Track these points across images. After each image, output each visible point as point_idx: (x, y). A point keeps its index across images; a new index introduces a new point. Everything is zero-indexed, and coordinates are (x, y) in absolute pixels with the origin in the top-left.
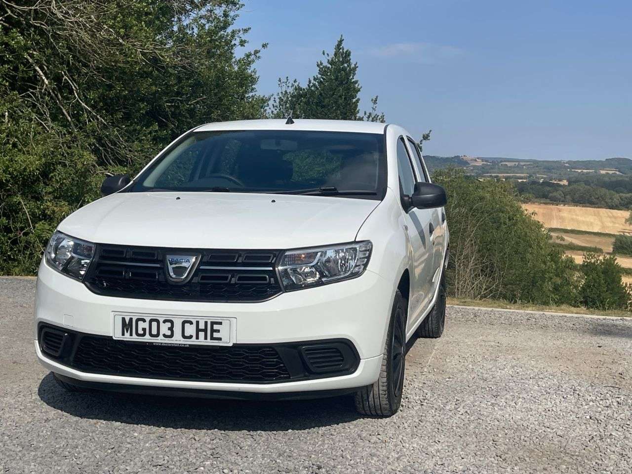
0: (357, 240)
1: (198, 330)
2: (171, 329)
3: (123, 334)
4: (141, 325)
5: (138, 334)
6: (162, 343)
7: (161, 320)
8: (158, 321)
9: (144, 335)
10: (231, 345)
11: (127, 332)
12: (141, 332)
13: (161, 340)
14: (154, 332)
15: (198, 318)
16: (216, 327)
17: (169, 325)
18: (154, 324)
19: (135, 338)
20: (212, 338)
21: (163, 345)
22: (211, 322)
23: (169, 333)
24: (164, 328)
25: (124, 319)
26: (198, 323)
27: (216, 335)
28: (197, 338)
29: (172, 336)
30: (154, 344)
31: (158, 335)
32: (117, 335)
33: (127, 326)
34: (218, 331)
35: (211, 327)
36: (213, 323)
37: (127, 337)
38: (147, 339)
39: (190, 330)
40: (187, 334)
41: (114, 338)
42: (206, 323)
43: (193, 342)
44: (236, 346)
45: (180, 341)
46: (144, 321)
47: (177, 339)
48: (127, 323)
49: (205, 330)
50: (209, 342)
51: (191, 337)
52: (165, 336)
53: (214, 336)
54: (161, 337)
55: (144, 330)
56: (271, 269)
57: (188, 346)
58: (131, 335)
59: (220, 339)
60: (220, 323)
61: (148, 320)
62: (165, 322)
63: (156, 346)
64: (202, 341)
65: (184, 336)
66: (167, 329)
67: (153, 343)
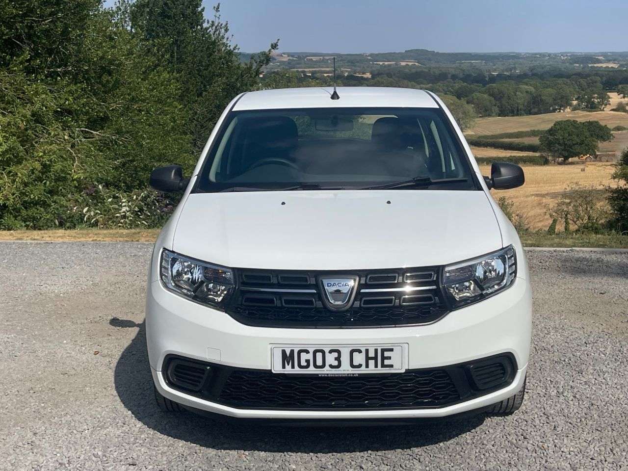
0: (504, 247)
1: (368, 358)
2: (338, 359)
3: (284, 367)
4: (304, 356)
5: (300, 366)
6: (328, 374)
7: (327, 350)
8: (323, 352)
9: (308, 366)
10: (403, 371)
11: (288, 365)
12: (303, 363)
13: (327, 371)
14: (319, 362)
15: (367, 345)
16: (386, 354)
17: (336, 355)
18: (319, 356)
19: (297, 370)
20: (383, 366)
21: (329, 376)
22: (382, 349)
23: (336, 363)
24: (331, 359)
25: (284, 352)
26: (367, 351)
27: (386, 362)
28: (367, 366)
29: (339, 366)
30: (320, 375)
31: (323, 366)
32: (277, 369)
33: (287, 358)
34: (389, 358)
35: (382, 354)
36: (383, 351)
37: (288, 370)
38: (312, 370)
39: (359, 359)
40: (355, 363)
41: (273, 372)
42: (376, 351)
43: (363, 370)
44: (408, 371)
45: (348, 370)
46: (307, 352)
47: (346, 369)
48: (288, 355)
49: (375, 358)
50: (380, 370)
51: (360, 366)
52: (331, 366)
53: (385, 363)
54: (327, 367)
55: (308, 361)
56: (434, 287)
57: (357, 375)
58: (293, 367)
59: (392, 366)
60: (392, 350)
61: (311, 351)
62: (331, 352)
63: (321, 377)
64: (372, 369)
65: (352, 366)
66: (334, 359)
67: (318, 374)
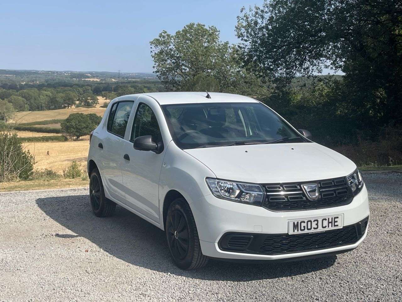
1: (329, 223)
2: (317, 224)
3: (294, 231)
4: (303, 224)
5: (301, 230)
6: (313, 232)
7: (313, 221)
8: (311, 221)
9: (304, 230)
10: (342, 227)
11: (296, 230)
12: (303, 228)
13: (313, 231)
14: (309, 227)
15: (329, 216)
16: (336, 220)
17: (316, 222)
18: (309, 223)
19: (300, 232)
20: (335, 226)
21: (313, 233)
23: (316, 227)
24: (314, 225)
25: (294, 223)
26: (329, 219)
27: (336, 224)
28: (328, 227)
29: (317, 228)
31: (311, 229)
32: (291, 233)
33: (296, 226)
34: (337, 222)
35: (333, 221)
36: (335, 218)
37: (296, 232)
38: (306, 231)
39: (325, 223)
40: (324, 226)
41: (289, 234)
42: (332, 218)
43: (327, 229)
44: (344, 227)
46: (304, 222)
47: (320, 229)
48: (296, 225)
49: (331, 222)
50: (334, 228)
51: (326, 227)
52: (314, 228)
53: (335, 224)
54: (313, 229)
55: (304, 227)
57: (324, 232)
58: (298, 231)
59: (337, 225)
60: (338, 218)
61: (306, 221)
62: (314, 221)
63: (310, 234)
64: (331, 228)
65: (323, 227)
